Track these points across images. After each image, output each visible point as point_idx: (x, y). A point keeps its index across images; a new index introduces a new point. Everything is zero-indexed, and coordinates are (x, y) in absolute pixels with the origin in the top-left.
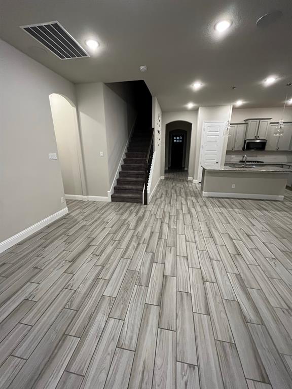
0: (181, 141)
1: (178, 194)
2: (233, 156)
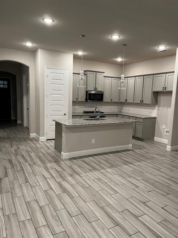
0: (6, 86)
1: (31, 163)
2: (77, 107)
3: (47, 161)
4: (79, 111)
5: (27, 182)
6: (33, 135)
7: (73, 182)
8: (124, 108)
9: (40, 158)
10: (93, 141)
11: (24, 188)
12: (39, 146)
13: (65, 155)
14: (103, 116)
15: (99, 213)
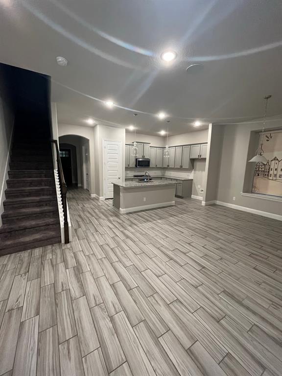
2: (128, 172)
3: (109, 216)
4: (130, 176)
5: (97, 231)
6: (93, 195)
7: (133, 231)
8: (166, 172)
9: (103, 214)
10: (145, 199)
11: (96, 236)
12: (100, 204)
13: (122, 210)
14: (151, 179)
15: (156, 252)
